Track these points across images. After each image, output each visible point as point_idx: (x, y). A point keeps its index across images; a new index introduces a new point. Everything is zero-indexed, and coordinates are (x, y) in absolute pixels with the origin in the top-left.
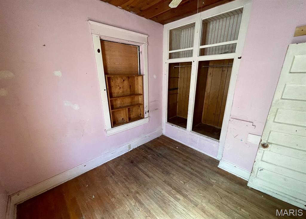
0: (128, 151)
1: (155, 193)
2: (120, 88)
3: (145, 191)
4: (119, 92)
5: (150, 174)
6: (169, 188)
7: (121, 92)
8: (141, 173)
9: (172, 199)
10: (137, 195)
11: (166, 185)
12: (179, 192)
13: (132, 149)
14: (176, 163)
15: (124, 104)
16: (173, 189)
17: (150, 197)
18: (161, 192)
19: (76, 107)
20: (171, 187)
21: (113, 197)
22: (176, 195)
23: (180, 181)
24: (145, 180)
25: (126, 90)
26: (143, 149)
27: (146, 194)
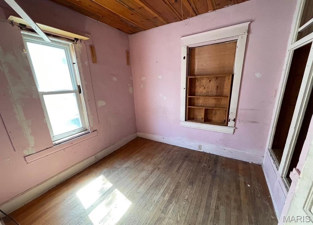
0: (197, 150)
1: (163, 179)
2: (204, 88)
3: (162, 173)
4: (203, 91)
5: (181, 171)
6: (172, 187)
7: (205, 92)
8: (178, 165)
9: (162, 191)
10: (157, 169)
11: (175, 184)
12: (172, 196)
13: (202, 151)
14: (214, 188)
15: (206, 104)
16: (173, 190)
17: (158, 177)
18: (166, 182)
19: (165, 98)
20: (175, 188)
21: (151, 159)
22: (167, 194)
23: (187, 195)
24: (173, 169)
25: (212, 91)
26: (209, 157)
27: (160, 173)
